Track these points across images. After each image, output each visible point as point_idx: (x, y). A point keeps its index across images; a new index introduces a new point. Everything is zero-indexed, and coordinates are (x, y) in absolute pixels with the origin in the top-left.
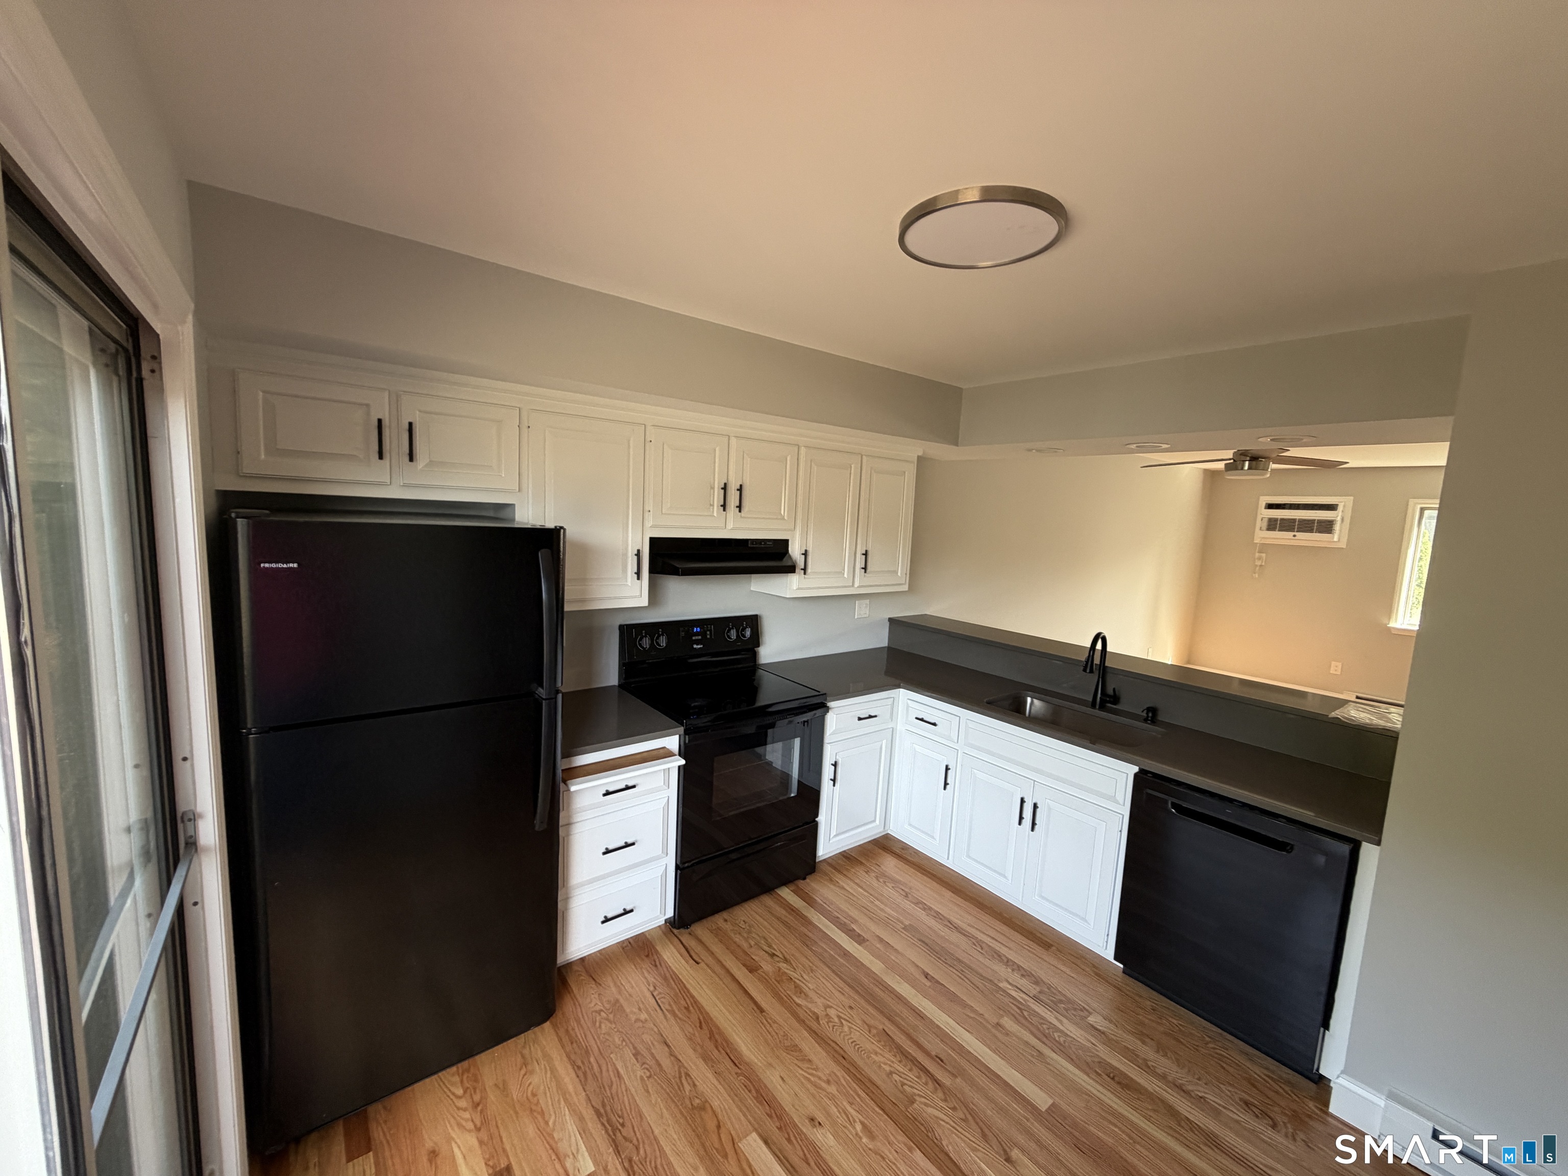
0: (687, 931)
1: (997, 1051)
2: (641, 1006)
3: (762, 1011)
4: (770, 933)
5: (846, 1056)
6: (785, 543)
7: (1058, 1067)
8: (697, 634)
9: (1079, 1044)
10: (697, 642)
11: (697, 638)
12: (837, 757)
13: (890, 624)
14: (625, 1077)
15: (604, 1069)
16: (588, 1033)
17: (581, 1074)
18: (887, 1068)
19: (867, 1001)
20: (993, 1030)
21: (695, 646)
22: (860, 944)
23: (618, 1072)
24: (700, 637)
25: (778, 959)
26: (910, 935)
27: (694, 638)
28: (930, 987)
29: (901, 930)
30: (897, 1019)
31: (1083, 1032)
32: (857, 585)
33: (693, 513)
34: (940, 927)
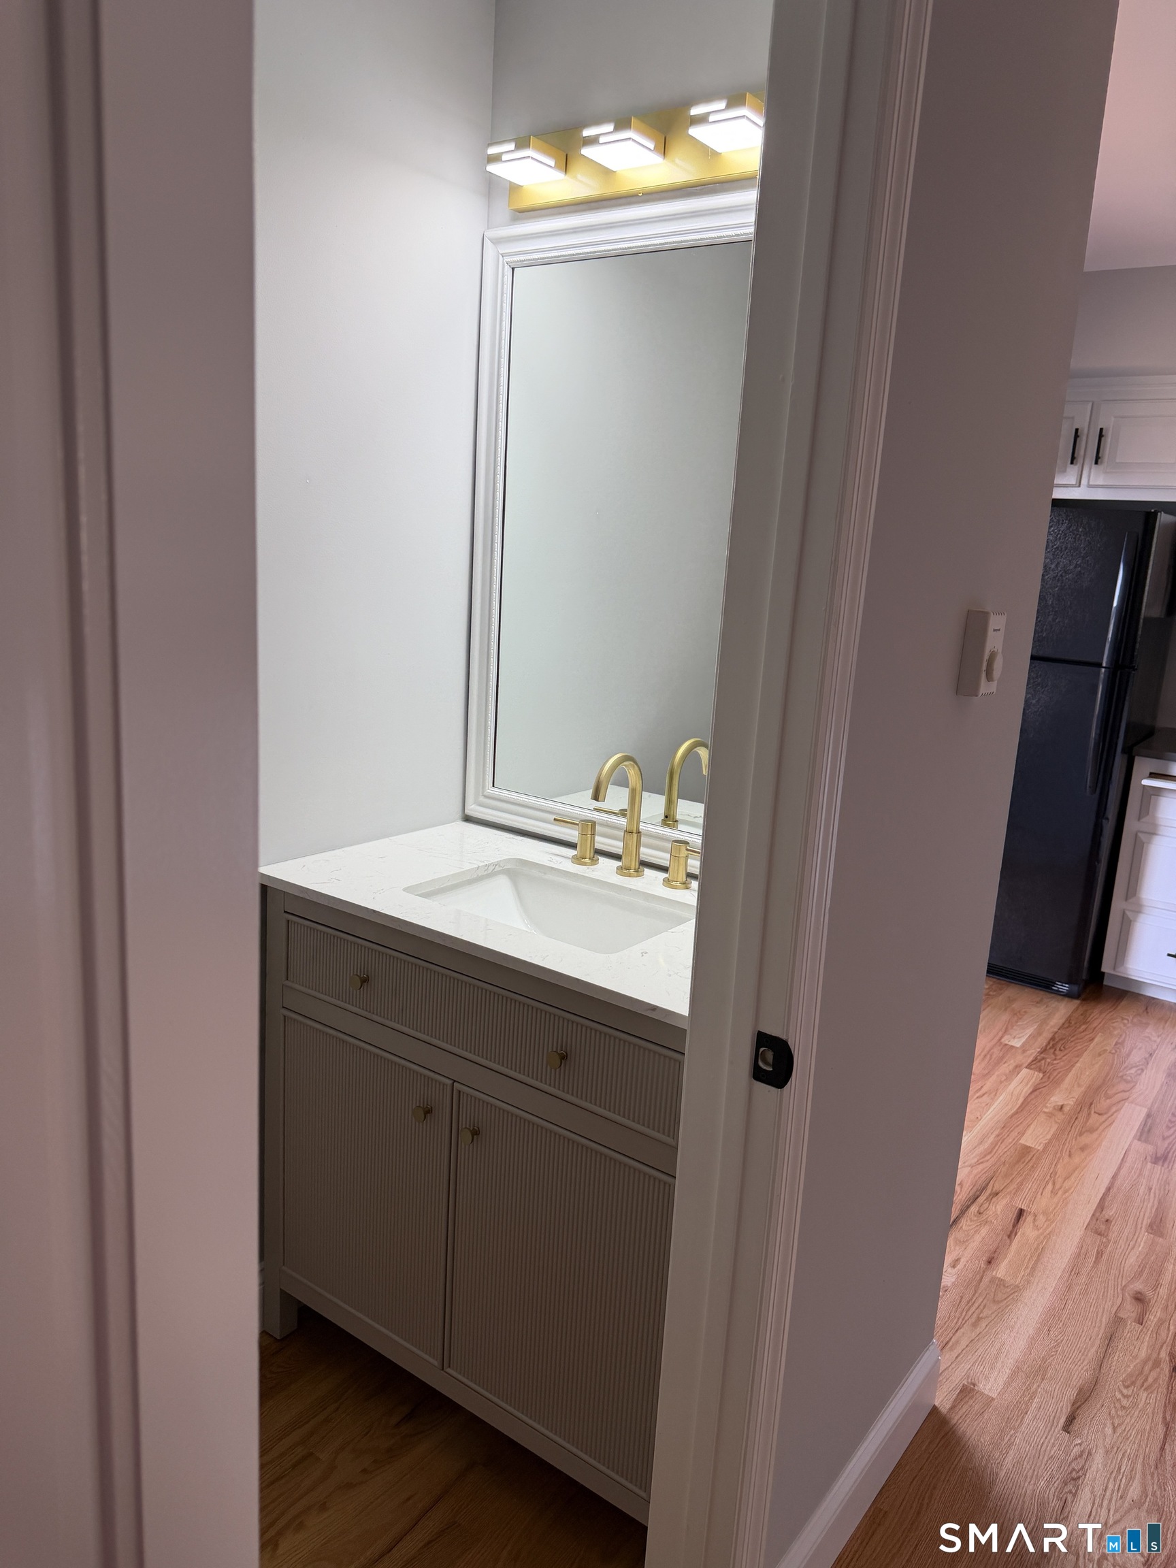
2: (1164, 1036)
14: (1094, 1043)
15: (1086, 1033)
16: (1100, 1019)
23: (1093, 1039)
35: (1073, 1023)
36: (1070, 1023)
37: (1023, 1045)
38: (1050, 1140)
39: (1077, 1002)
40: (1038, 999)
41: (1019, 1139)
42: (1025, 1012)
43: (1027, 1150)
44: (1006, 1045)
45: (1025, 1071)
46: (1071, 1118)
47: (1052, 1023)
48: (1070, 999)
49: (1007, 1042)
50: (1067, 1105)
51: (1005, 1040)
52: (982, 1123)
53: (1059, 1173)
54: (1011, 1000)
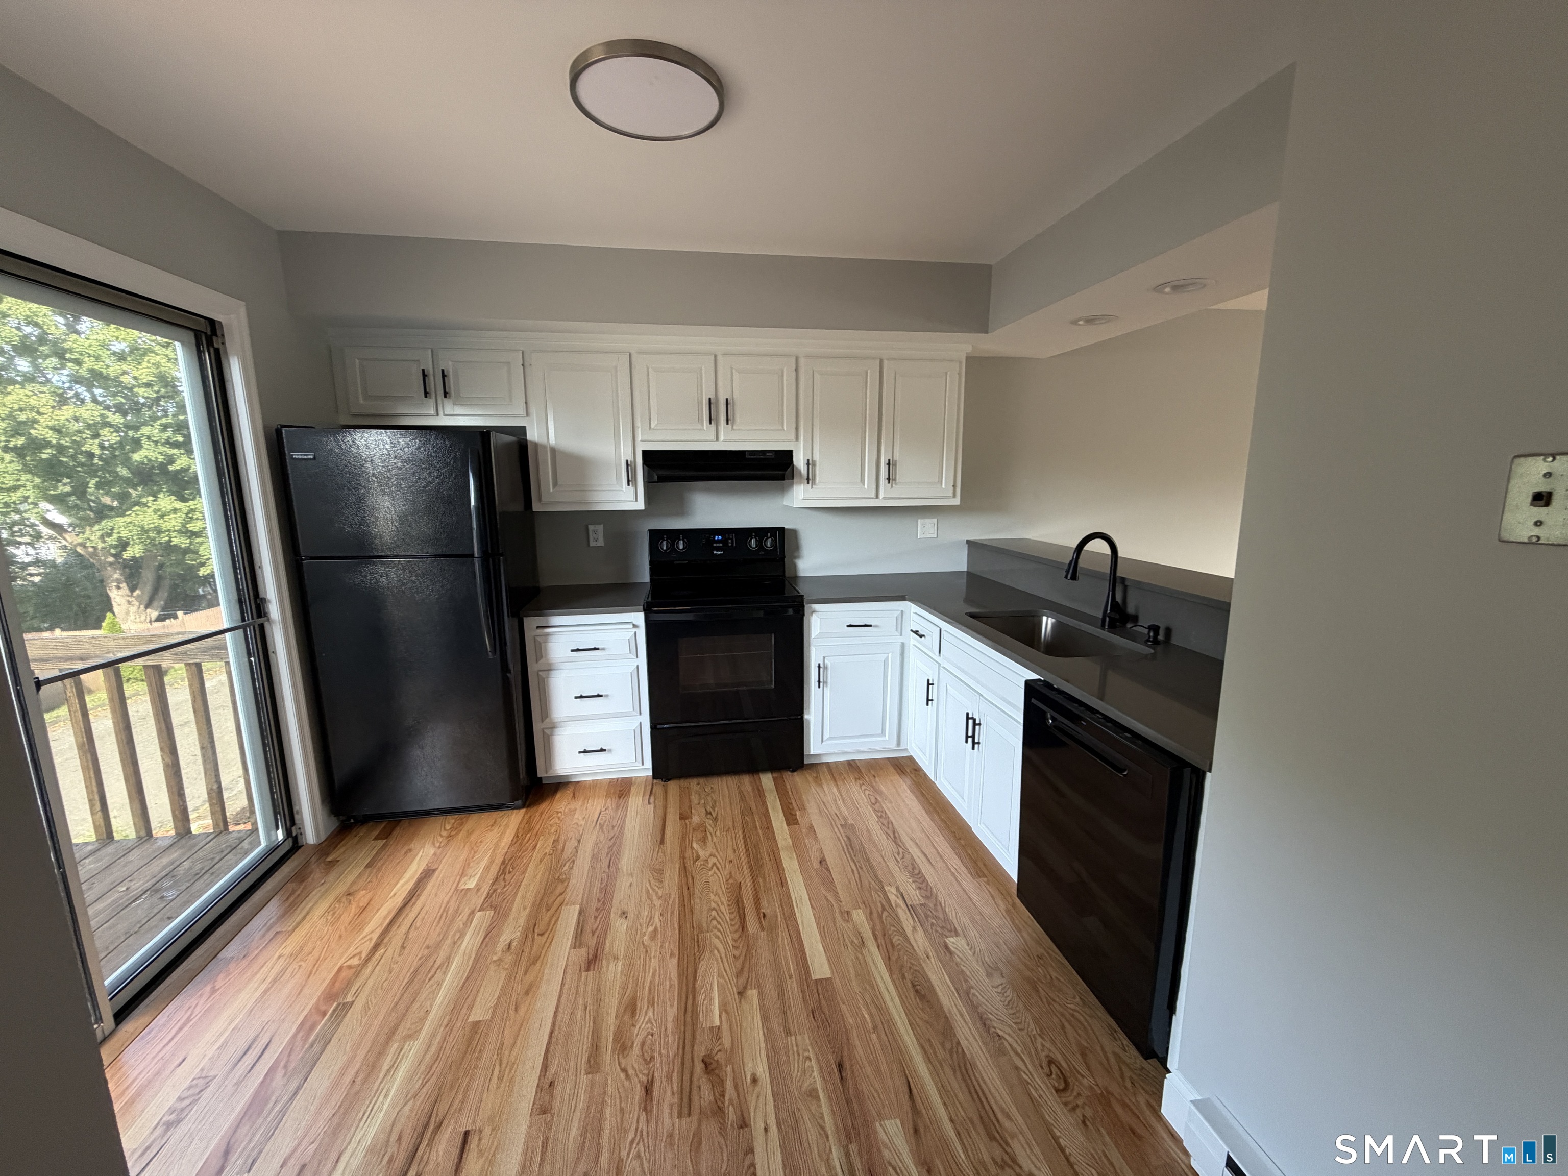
0: (663, 783)
1: (822, 929)
2: (587, 817)
3: (662, 842)
4: (723, 799)
5: (691, 889)
6: (790, 453)
7: (869, 959)
8: (718, 541)
9: (912, 951)
10: (718, 549)
11: (718, 545)
12: (826, 661)
13: (969, 547)
14: (537, 851)
15: (530, 842)
16: (541, 822)
17: (515, 840)
18: (713, 905)
19: (749, 863)
20: (837, 915)
21: (715, 552)
22: (788, 825)
23: (536, 846)
24: (721, 545)
25: (711, 817)
26: (842, 832)
27: (715, 545)
28: (816, 870)
29: (839, 826)
30: (761, 880)
31: (927, 944)
32: (881, 495)
33: (681, 427)
34: (880, 832)
35: (520, 835)
36: (518, 836)
37: (477, 884)
38: (499, 998)
39: (523, 810)
40: (491, 822)
41: (467, 1019)
42: (481, 842)
43: (477, 1024)
44: (464, 889)
45: (478, 915)
46: (517, 956)
47: (503, 844)
48: (517, 811)
49: (462, 888)
50: (514, 939)
51: (462, 886)
52: (431, 1016)
53: (505, 1043)
54: (469, 834)
